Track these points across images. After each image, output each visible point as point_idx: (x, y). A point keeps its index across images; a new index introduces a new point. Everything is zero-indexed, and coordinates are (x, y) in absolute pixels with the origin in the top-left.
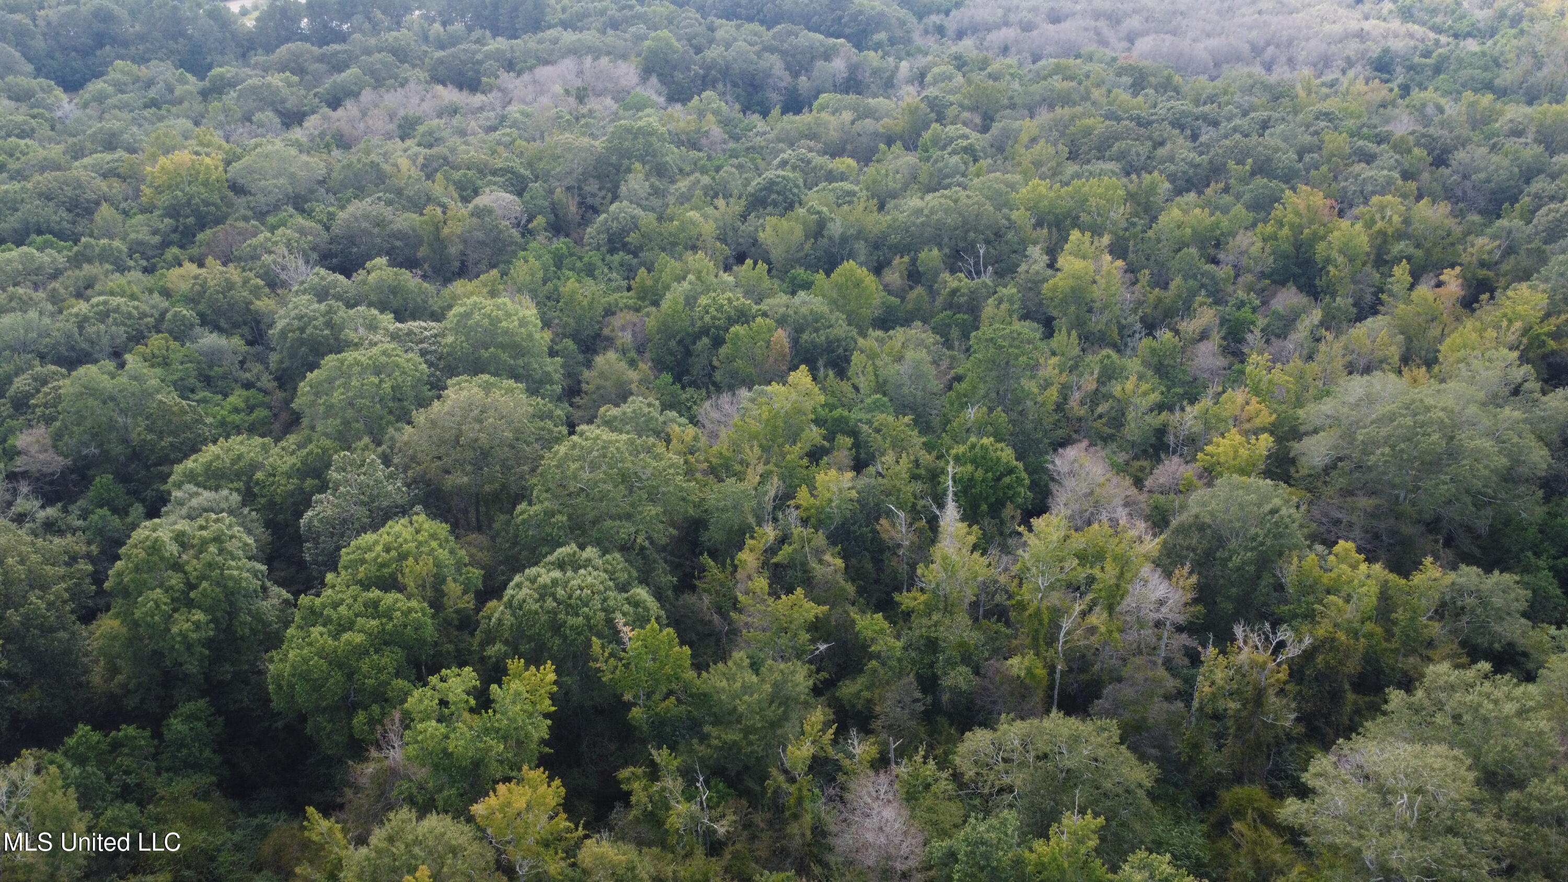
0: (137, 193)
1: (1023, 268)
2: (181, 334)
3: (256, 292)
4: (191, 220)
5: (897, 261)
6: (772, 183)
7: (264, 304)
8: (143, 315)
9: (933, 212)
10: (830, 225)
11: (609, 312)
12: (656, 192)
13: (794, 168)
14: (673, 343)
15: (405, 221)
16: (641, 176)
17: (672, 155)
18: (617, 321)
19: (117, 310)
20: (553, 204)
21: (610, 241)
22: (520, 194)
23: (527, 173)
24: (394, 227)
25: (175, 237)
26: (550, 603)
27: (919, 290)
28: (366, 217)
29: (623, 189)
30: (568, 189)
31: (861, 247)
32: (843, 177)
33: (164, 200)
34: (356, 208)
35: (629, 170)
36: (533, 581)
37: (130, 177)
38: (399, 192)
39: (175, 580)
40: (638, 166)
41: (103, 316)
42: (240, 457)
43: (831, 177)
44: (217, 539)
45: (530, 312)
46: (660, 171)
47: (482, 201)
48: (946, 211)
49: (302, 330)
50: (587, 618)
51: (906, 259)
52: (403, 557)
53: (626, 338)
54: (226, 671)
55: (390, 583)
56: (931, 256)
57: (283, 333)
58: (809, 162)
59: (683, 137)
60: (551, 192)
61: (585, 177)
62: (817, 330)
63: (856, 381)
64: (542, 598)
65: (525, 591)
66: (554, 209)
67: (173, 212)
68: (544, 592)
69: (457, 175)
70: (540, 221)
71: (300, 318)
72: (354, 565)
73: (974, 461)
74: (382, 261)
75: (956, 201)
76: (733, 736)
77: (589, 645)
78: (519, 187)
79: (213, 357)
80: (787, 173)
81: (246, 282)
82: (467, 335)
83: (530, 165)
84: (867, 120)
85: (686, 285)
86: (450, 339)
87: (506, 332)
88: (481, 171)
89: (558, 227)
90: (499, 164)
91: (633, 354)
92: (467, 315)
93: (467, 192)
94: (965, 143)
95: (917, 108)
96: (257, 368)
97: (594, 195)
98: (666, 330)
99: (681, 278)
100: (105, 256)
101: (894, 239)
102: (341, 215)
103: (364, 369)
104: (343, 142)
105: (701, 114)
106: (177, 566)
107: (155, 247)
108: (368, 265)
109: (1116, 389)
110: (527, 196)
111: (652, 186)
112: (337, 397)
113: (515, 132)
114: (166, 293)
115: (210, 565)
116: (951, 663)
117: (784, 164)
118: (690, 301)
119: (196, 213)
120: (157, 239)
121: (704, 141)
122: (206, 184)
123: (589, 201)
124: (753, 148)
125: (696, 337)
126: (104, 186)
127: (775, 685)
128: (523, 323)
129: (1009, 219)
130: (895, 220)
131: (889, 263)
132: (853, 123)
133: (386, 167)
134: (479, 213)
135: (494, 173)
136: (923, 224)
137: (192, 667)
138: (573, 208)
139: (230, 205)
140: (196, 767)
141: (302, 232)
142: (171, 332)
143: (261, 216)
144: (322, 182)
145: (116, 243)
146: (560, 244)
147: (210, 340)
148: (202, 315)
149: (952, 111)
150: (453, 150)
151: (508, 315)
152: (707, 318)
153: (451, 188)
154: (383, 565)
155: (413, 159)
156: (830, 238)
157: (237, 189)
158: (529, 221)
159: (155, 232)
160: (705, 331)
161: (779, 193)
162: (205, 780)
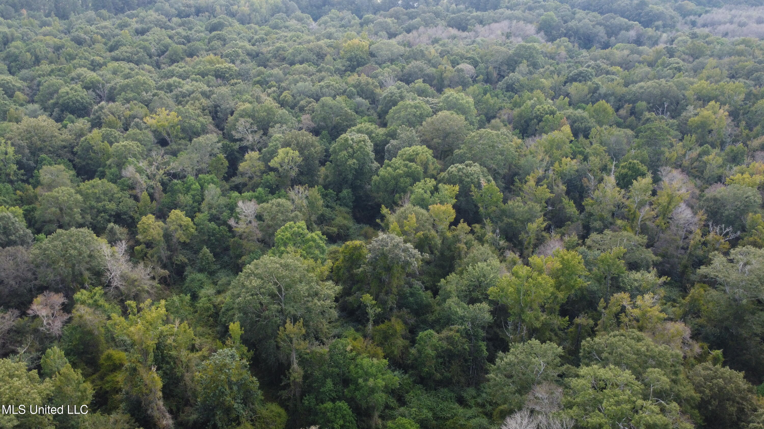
0: (339, 53)
1: (684, 114)
2: (350, 96)
3: (376, 86)
4: (355, 63)
5: (626, 105)
6: (581, 72)
7: (378, 91)
8: (340, 89)
9: (648, 88)
10: (601, 89)
11: (500, 109)
12: (531, 73)
13: (593, 68)
14: (523, 121)
15: (430, 70)
16: (525, 65)
17: (541, 59)
18: (502, 112)
19: (332, 85)
20: (487, 72)
21: (507, 87)
22: (475, 67)
23: (480, 60)
24: (426, 72)
25: (350, 68)
26: (461, 173)
27: (633, 117)
28: (417, 67)
29: (517, 69)
30: (494, 68)
31: (612, 98)
32: (613, 74)
33: (348, 55)
34: (414, 63)
35: (521, 63)
36: (456, 167)
37: (337, 48)
38: (429, 61)
39: (350, 150)
40: (525, 61)
41: (328, 87)
42: (368, 129)
43: (608, 73)
44: (364, 141)
45: (471, 100)
46: (535, 65)
47: (460, 66)
48: (654, 88)
49: (391, 97)
50: (472, 179)
51: (631, 105)
52: (417, 154)
53: (505, 117)
54: (358, 182)
55: (412, 160)
56: (642, 105)
57: (385, 98)
58: (600, 67)
59: (548, 55)
60: (487, 68)
61: (502, 64)
62: (582, 123)
63: (591, 140)
64: (458, 172)
65: (454, 169)
66: (488, 74)
67: (350, 60)
68: (460, 170)
69: (452, 58)
70: (481, 77)
71: (391, 93)
72: (402, 155)
73: (629, 169)
74: (421, 80)
75: (660, 85)
76: (510, 220)
77: (471, 187)
78: (475, 64)
79: (359, 105)
80: (589, 70)
81: (373, 83)
82: (447, 104)
83: (481, 58)
84: (635, 55)
85: (532, 101)
86: (441, 104)
87: (461, 104)
88: (461, 58)
89: (487, 80)
90: (469, 56)
91: (507, 123)
92: (448, 97)
93: (454, 63)
94: (677, 65)
95: (660, 51)
96: (372, 111)
97: (504, 72)
98: (520, 116)
99: (530, 99)
100: (328, 70)
101: (628, 97)
102: (407, 67)
103: (412, 107)
104: (409, 45)
105: (559, 47)
106: (352, 147)
107: (342, 71)
108: (416, 81)
109: (705, 158)
110: (477, 68)
111: (529, 70)
112: (402, 114)
113: (478, 46)
114: (346, 83)
115: (361, 147)
116: (595, 220)
117: (588, 66)
118: (533, 106)
119: (357, 61)
120: (344, 68)
121: (557, 57)
122: (362, 51)
123: (502, 73)
124: (579, 62)
125: (531, 119)
126: (328, 50)
127: (529, 208)
128: (467, 102)
129: (684, 95)
130: (630, 90)
131: (622, 106)
132: (628, 56)
133: (426, 52)
134: (459, 71)
135: (466, 59)
136: (642, 93)
137: (350, 177)
138: (495, 75)
139: (369, 60)
140: (347, 206)
141: (394, 70)
142: (347, 95)
143: (380, 65)
144: (402, 56)
145: (332, 67)
146: (487, 86)
147: (359, 99)
148: (358, 92)
149: (677, 54)
150: (451, 49)
151: (463, 99)
152: (538, 113)
153: (449, 62)
154: (411, 156)
155: (436, 51)
156: (600, 94)
157: (372, 55)
158: (477, 77)
159: (344, 66)
160: (536, 117)
161: (583, 77)
162: (349, 210)
